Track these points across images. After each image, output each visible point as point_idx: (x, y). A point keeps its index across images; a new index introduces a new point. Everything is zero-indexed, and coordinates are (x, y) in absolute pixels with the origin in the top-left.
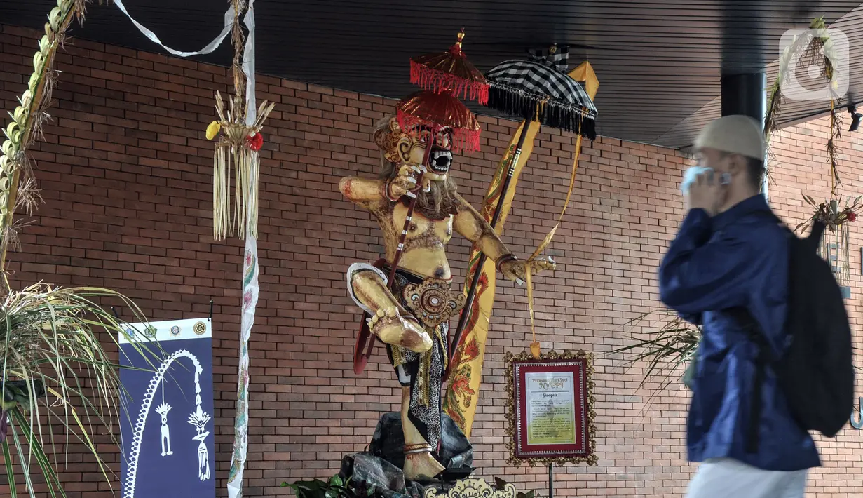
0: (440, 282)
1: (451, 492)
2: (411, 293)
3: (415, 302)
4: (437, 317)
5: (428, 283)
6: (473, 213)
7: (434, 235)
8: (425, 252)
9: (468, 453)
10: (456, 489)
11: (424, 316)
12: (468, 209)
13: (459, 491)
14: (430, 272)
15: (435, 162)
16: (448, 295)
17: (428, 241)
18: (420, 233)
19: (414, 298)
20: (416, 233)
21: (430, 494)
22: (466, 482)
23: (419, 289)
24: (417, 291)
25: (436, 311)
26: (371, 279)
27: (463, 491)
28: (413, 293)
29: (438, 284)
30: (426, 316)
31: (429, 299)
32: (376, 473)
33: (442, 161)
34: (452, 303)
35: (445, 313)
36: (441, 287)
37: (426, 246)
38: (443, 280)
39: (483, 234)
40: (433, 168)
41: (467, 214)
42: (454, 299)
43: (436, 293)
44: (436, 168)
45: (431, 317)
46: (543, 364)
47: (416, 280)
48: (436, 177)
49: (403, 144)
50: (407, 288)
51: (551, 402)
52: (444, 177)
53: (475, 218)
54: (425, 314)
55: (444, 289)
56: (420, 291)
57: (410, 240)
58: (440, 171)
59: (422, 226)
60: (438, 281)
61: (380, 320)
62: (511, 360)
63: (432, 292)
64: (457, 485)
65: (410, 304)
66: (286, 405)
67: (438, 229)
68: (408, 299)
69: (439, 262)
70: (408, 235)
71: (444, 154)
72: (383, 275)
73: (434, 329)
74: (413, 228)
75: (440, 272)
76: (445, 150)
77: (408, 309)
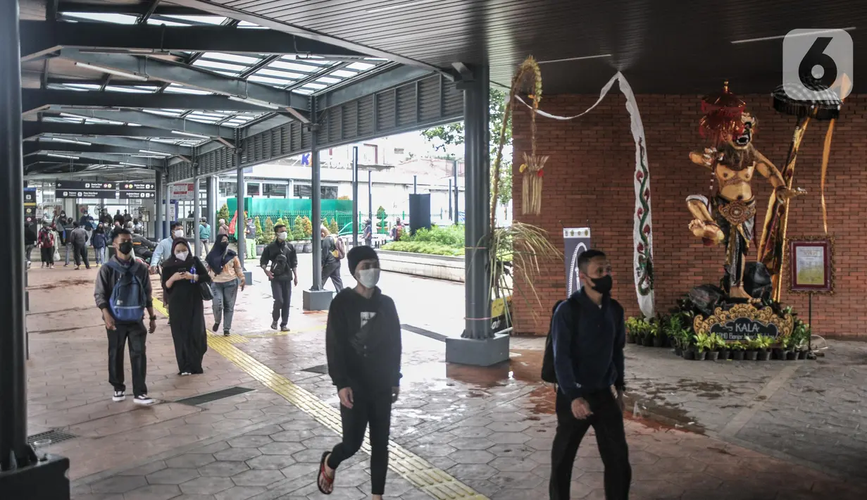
0: (740, 202)
1: (730, 310)
3: (725, 213)
4: (739, 220)
5: (732, 203)
6: (766, 164)
7: (738, 178)
8: (733, 187)
9: (767, 286)
10: (734, 308)
12: (764, 162)
13: (735, 310)
14: (734, 197)
15: (738, 141)
16: (745, 208)
17: (736, 181)
18: (730, 178)
20: (727, 178)
22: (740, 305)
23: (727, 206)
24: (727, 207)
26: (694, 204)
27: (738, 309)
28: (724, 209)
29: (738, 203)
30: (732, 220)
31: (733, 212)
32: (702, 297)
33: (743, 140)
34: (748, 212)
35: (743, 218)
36: (741, 204)
37: (734, 184)
38: (742, 201)
39: (771, 175)
40: (737, 144)
41: (763, 165)
42: (748, 210)
43: (738, 208)
44: (739, 144)
45: (735, 220)
46: (806, 243)
47: (726, 201)
48: (739, 148)
52: (745, 148)
53: (767, 167)
55: (743, 206)
57: (725, 181)
58: (742, 145)
59: (731, 174)
61: (692, 226)
65: (723, 214)
66: (700, 254)
67: (741, 174)
68: (721, 212)
69: (740, 192)
70: (724, 179)
71: (743, 136)
72: (706, 200)
73: (736, 226)
74: (725, 175)
75: (740, 197)
76: (744, 134)
77: (722, 216)
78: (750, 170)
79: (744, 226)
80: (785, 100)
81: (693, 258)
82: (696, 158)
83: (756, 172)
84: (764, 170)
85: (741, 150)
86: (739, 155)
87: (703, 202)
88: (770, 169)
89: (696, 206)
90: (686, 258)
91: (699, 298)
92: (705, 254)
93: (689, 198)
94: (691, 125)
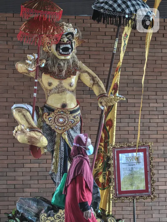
0: (64, 110)
1: (55, 216)
2: (48, 117)
3: (51, 122)
4: (64, 128)
5: (57, 111)
6: (89, 73)
7: (62, 87)
8: (58, 96)
10: (59, 214)
11: (56, 128)
12: (87, 72)
13: (60, 215)
14: (59, 106)
15: (61, 51)
16: (70, 117)
17: (61, 90)
18: (55, 87)
19: (49, 120)
20: (52, 87)
21: (43, 216)
24: (51, 115)
25: (62, 125)
26: (19, 112)
27: (63, 215)
28: (49, 117)
29: (63, 111)
30: (57, 128)
31: (58, 120)
32: (30, 207)
33: (66, 49)
34: (72, 120)
35: (68, 126)
36: (65, 113)
37: (58, 93)
38: (66, 109)
39: (94, 84)
40: (61, 53)
41: (86, 74)
42: (73, 119)
43: (62, 116)
44: (62, 53)
45: (60, 128)
46: (128, 149)
47: (50, 110)
48: (63, 58)
49: (48, 42)
50: (45, 115)
51: (132, 168)
52: (69, 57)
53: (90, 76)
54: (56, 127)
55: (67, 114)
56: (53, 116)
57: (50, 90)
58: (65, 54)
59: (56, 83)
60: (62, 110)
61: (16, 132)
62: (112, 148)
63: (60, 116)
64: (59, 212)
65: (48, 122)
67: (65, 83)
68: (46, 120)
69: (64, 100)
70: (49, 88)
71: (65, 46)
72: (31, 109)
73: (62, 134)
74: (50, 84)
75: (64, 106)
76: (66, 44)
77: (47, 125)
78: (74, 80)
79: (69, 135)
80: (102, 10)
81: (28, 178)
82: (20, 67)
83: (80, 82)
84: (87, 80)
85: (65, 60)
86: (62, 64)
87: (28, 110)
88: (93, 79)
89: (20, 114)
90: (22, 178)
91: (26, 208)
92: (40, 174)
93: (14, 106)
94: (24, 43)
